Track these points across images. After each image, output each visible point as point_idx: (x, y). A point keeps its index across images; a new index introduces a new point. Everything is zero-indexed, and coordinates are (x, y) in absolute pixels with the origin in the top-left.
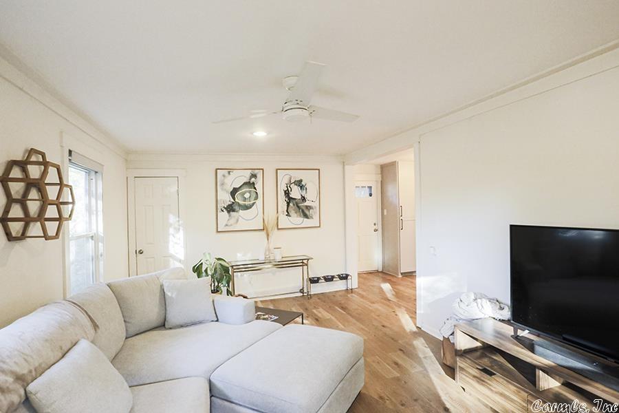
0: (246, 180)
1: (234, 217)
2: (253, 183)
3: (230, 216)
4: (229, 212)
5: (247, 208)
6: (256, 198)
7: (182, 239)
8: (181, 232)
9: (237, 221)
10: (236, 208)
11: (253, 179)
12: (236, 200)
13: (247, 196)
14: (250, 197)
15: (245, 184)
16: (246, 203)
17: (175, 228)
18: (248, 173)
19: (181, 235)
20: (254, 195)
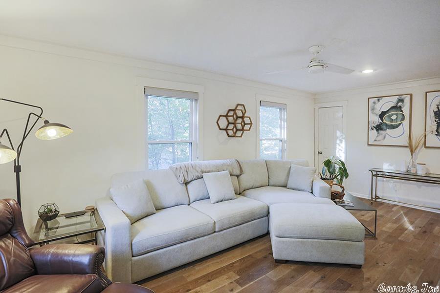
0: (393, 105)
1: (382, 134)
2: (400, 107)
3: (378, 133)
4: (377, 130)
5: (393, 127)
6: (403, 119)
7: (344, 147)
8: (344, 142)
9: (385, 137)
10: (384, 127)
11: (400, 104)
12: (384, 121)
13: (394, 117)
14: (396, 119)
15: (392, 108)
16: (393, 123)
17: (340, 140)
18: (395, 99)
19: (343, 145)
20: (400, 117)
